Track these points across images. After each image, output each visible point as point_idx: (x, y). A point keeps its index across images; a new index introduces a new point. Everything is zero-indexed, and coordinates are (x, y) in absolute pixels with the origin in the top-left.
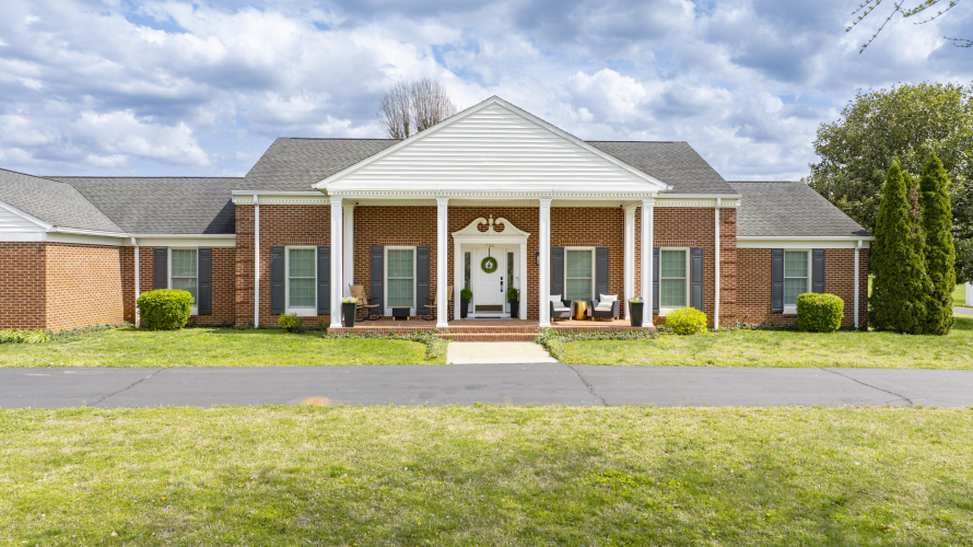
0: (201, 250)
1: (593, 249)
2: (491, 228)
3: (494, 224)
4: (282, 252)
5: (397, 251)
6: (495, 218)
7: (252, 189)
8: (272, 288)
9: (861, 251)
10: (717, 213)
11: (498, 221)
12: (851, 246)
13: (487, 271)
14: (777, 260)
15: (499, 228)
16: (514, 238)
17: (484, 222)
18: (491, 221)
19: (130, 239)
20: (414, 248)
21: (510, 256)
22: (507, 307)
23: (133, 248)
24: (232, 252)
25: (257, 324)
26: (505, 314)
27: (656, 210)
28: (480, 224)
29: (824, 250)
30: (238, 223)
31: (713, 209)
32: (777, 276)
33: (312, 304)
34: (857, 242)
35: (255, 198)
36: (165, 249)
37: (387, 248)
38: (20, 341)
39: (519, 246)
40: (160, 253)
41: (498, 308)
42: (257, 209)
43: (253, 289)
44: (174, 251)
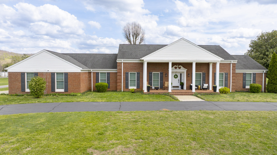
0: (107, 73)
1: (202, 73)
2: (178, 68)
4: (128, 74)
5: (155, 73)
7: (121, 59)
8: (126, 82)
9: (265, 73)
10: (231, 64)
11: (179, 66)
12: (262, 72)
13: (175, 78)
14: (244, 75)
15: (180, 68)
16: (184, 70)
17: (176, 66)
18: (178, 66)
19: (91, 70)
20: (159, 73)
21: (181, 74)
22: (180, 87)
23: (91, 72)
24: (116, 73)
25: (122, 91)
27: (220, 64)
28: (175, 67)
29: (256, 73)
30: (118, 67)
31: (230, 64)
32: (244, 79)
33: (135, 86)
34: (264, 71)
35: (122, 61)
36: (99, 73)
37: (153, 73)
38: (76, 95)
39: (184, 72)
40: (97, 74)
41: (178, 87)
42: (122, 63)
43: (121, 82)
44: (101, 73)
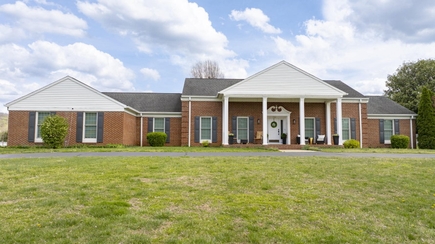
0: (166, 118)
1: (314, 118)
2: (277, 110)
3: (278, 109)
4: (199, 119)
5: (241, 119)
6: (278, 106)
7: (188, 95)
8: (195, 133)
9: (413, 120)
10: (360, 105)
11: (279, 108)
12: (408, 118)
13: (273, 127)
14: (381, 123)
15: (280, 110)
16: (286, 114)
17: (274, 108)
18: (277, 107)
19: (140, 114)
20: (248, 118)
21: (282, 121)
22: (281, 141)
23: (140, 117)
24: (180, 119)
25: (189, 145)
26: (280, 143)
27: (342, 103)
28: (272, 109)
29: (399, 120)
30: (183, 108)
31: (358, 104)
32: (381, 130)
33: (210, 139)
34: (411, 116)
35: (190, 98)
36: (152, 118)
37: (238, 117)
38: (115, 147)
39: (286, 117)
40: (150, 119)
41: (278, 141)
42: (190, 103)
43: (188, 132)
44: (156, 119)
